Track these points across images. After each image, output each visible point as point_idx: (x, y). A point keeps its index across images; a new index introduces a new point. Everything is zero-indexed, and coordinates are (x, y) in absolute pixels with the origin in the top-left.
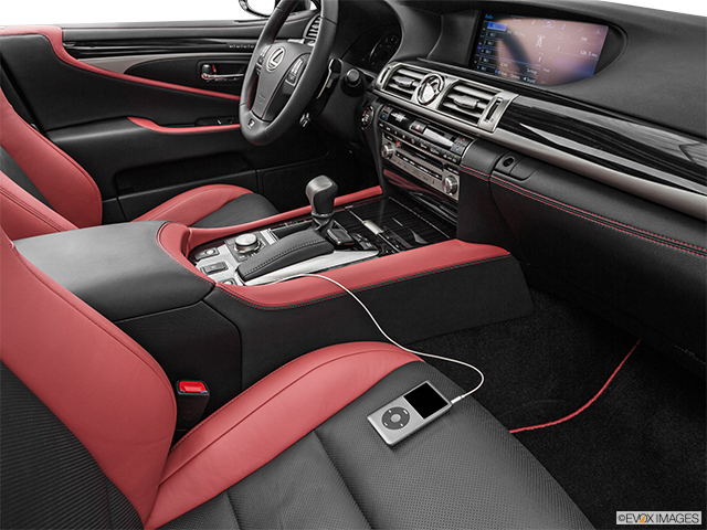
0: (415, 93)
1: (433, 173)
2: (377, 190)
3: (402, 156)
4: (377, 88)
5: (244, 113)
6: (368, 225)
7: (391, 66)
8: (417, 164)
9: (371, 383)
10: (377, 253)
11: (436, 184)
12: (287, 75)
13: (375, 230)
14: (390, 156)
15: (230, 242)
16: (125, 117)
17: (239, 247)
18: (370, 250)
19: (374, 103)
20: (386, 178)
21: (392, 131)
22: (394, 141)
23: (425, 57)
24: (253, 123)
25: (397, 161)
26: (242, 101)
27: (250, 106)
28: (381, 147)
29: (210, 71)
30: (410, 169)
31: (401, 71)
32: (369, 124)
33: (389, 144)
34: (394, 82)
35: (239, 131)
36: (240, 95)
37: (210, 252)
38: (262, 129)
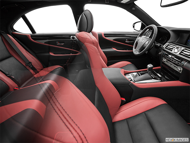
0: (173, 50)
1: (175, 67)
2: (160, 67)
3: (167, 62)
4: (163, 48)
5: (134, 50)
6: (158, 74)
7: (167, 44)
8: (171, 64)
9: (157, 106)
10: (161, 81)
11: (176, 69)
12: (144, 44)
13: (160, 76)
14: (164, 61)
15: (131, 73)
16: (111, 48)
17: (133, 75)
18: (159, 80)
19: (162, 51)
20: (162, 65)
21: (166, 57)
22: (166, 59)
23: (175, 42)
24: (136, 52)
25: (166, 63)
26: (134, 47)
27: (135, 48)
28: (162, 60)
29: (127, 41)
30: (169, 65)
31: (169, 45)
32: (161, 55)
33: (164, 59)
34: (168, 47)
35: (133, 52)
36: (133, 46)
37: (128, 75)
38: (138, 53)
